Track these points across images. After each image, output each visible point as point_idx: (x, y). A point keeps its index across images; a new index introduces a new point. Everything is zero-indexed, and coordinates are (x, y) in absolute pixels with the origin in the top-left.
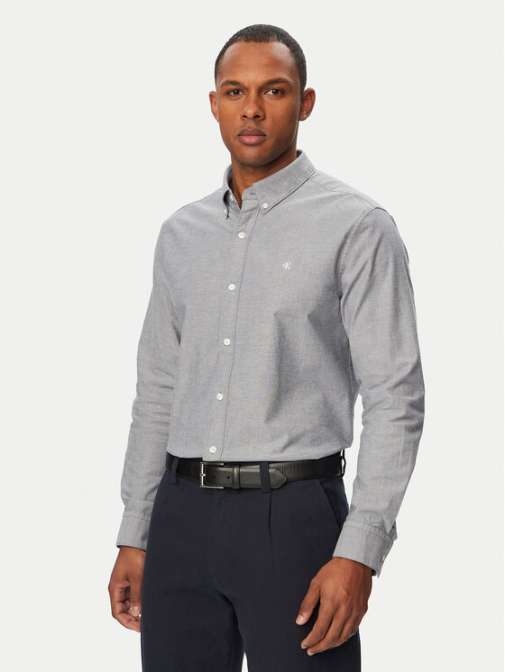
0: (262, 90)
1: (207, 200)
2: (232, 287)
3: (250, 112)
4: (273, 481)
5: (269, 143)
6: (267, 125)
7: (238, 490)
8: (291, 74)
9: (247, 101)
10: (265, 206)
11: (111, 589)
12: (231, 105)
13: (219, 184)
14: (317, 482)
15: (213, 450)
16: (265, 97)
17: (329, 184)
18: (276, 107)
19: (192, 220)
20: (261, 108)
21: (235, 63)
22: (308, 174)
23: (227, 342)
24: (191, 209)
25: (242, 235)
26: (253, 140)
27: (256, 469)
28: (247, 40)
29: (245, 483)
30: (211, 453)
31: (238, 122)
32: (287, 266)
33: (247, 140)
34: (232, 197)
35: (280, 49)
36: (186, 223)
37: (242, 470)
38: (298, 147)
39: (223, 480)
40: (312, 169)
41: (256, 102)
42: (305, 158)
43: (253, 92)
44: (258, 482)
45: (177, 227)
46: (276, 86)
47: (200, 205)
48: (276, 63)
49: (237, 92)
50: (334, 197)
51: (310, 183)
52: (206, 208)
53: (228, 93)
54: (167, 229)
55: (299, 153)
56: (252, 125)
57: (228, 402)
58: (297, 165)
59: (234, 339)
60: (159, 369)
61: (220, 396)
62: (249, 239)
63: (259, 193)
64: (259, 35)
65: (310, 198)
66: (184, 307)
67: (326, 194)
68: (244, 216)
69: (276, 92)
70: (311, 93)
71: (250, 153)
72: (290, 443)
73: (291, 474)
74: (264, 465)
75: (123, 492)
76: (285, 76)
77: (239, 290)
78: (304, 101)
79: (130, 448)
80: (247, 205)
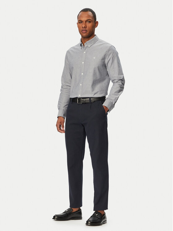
0: (86, 21)
1: (76, 46)
2: (83, 63)
3: (84, 26)
4: (92, 101)
5: (88, 32)
6: (87, 29)
7: (85, 103)
8: (92, 18)
9: (83, 24)
10: (89, 46)
11: (57, 125)
12: (80, 25)
13: (79, 42)
14: (100, 101)
15: (80, 95)
16: (87, 23)
17: (102, 41)
18: (89, 25)
19: (73, 50)
20: (86, 25)
21: (81, 16)
22: (97, 40)
23: (82, 74)
24: (73, 48)
25: (84, 52)
26: (84, 32)
27: (88, 99)
28: (83, 11)
29: (86, 102)
30: (79, 96)
31: (82, 28)
32: (94, 58)
33: (83, 32)
34: (82, 44)
35: (90, 13)
36: (72, 51)
37: (86, 99)
38: (95, 34)
39: (82, 102)
40: (98, 38)
41: (85, 24)
42: (97, 36)
43: (84, 22)
44: (89, 101)
45: (70, 52)
46: (89, 21)
47: (75, 47)
48: (89, 16)
49: (81, 22)
50: (103, 44)
51: (98, 41)
52: (76, 47)
53: (79, 23)
54: (68, 52)
55: (95, 35)
56: (84, 29)
57: (82, 86)
58: (95, 38)
59: (84, 73)
60: (66, 82)
61: (81, 85)
62: (86, 53)
63: (88, 43)
64: (86, 10)
65: (98, 44)
66: (73, 67)
67: (101, 43)
68: (85, 48)
69: (89, 22)
70: (97, 22)
71: (84, 35)
72: (95, 94)
73: (95, 100)
74: (90, 98)
75: (58, 106)
76: (91, 18)
77: (84, 63)
78: (95, 24)
79: (60, 98)
80: (85, 46)
